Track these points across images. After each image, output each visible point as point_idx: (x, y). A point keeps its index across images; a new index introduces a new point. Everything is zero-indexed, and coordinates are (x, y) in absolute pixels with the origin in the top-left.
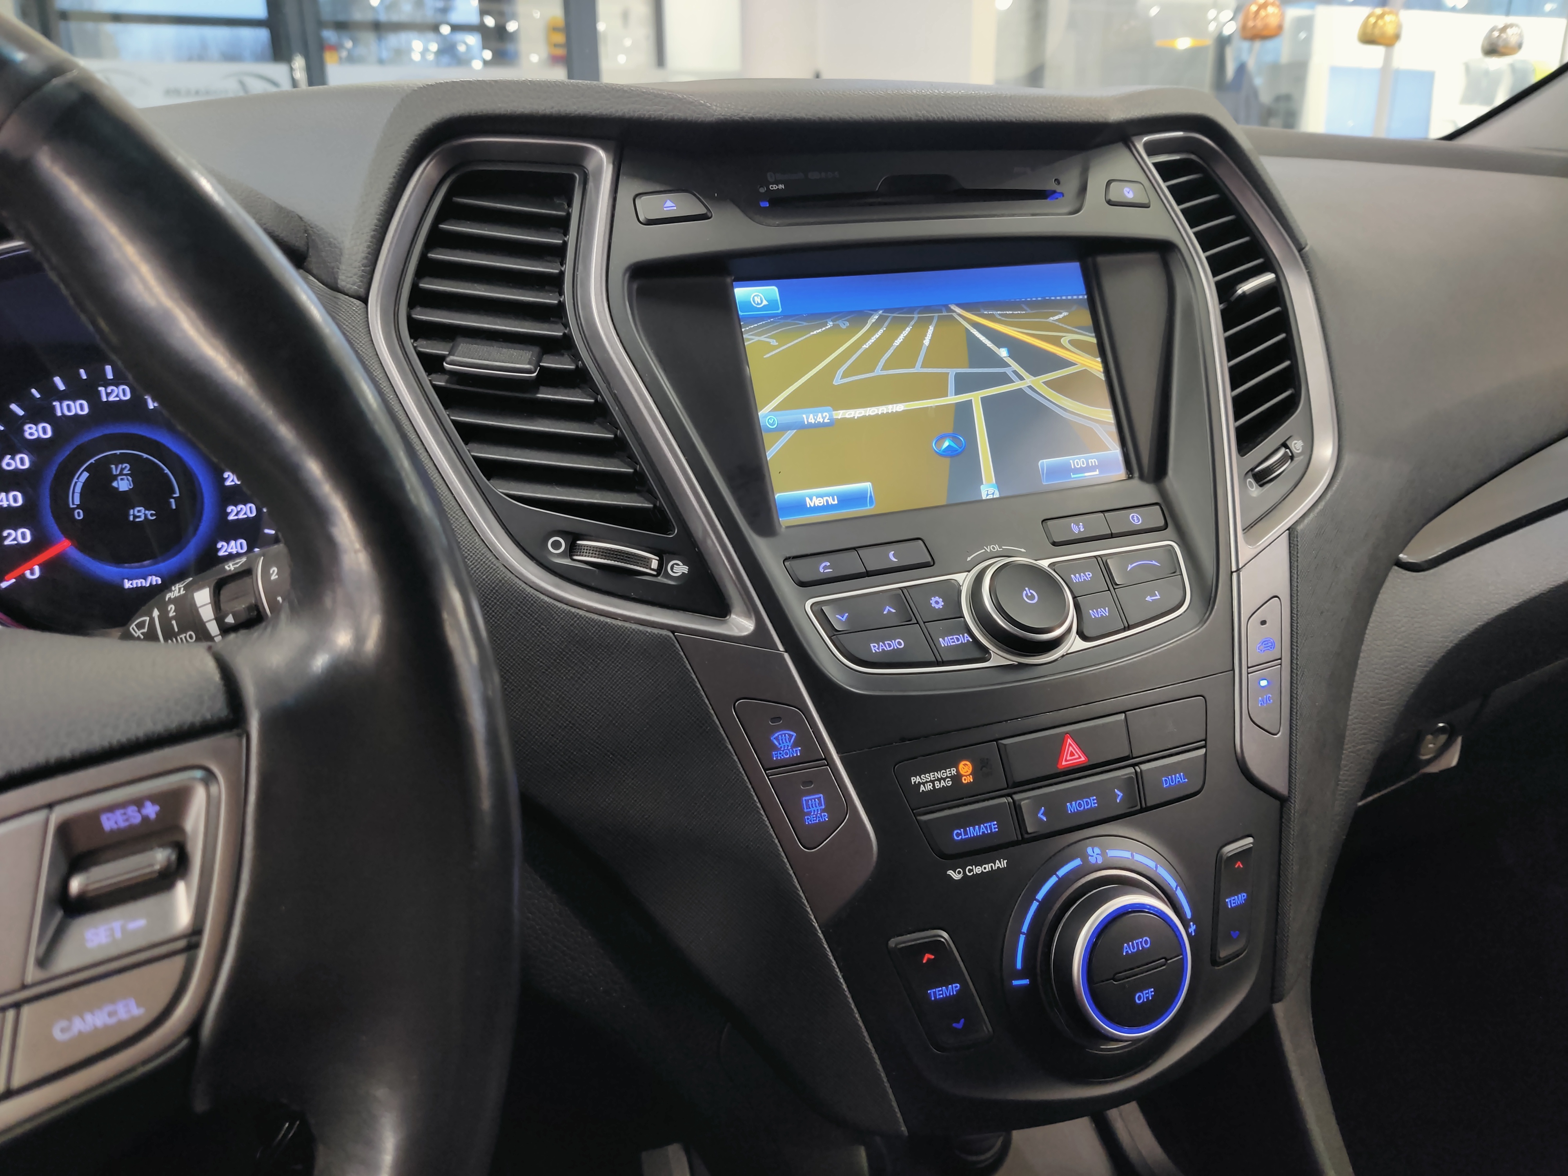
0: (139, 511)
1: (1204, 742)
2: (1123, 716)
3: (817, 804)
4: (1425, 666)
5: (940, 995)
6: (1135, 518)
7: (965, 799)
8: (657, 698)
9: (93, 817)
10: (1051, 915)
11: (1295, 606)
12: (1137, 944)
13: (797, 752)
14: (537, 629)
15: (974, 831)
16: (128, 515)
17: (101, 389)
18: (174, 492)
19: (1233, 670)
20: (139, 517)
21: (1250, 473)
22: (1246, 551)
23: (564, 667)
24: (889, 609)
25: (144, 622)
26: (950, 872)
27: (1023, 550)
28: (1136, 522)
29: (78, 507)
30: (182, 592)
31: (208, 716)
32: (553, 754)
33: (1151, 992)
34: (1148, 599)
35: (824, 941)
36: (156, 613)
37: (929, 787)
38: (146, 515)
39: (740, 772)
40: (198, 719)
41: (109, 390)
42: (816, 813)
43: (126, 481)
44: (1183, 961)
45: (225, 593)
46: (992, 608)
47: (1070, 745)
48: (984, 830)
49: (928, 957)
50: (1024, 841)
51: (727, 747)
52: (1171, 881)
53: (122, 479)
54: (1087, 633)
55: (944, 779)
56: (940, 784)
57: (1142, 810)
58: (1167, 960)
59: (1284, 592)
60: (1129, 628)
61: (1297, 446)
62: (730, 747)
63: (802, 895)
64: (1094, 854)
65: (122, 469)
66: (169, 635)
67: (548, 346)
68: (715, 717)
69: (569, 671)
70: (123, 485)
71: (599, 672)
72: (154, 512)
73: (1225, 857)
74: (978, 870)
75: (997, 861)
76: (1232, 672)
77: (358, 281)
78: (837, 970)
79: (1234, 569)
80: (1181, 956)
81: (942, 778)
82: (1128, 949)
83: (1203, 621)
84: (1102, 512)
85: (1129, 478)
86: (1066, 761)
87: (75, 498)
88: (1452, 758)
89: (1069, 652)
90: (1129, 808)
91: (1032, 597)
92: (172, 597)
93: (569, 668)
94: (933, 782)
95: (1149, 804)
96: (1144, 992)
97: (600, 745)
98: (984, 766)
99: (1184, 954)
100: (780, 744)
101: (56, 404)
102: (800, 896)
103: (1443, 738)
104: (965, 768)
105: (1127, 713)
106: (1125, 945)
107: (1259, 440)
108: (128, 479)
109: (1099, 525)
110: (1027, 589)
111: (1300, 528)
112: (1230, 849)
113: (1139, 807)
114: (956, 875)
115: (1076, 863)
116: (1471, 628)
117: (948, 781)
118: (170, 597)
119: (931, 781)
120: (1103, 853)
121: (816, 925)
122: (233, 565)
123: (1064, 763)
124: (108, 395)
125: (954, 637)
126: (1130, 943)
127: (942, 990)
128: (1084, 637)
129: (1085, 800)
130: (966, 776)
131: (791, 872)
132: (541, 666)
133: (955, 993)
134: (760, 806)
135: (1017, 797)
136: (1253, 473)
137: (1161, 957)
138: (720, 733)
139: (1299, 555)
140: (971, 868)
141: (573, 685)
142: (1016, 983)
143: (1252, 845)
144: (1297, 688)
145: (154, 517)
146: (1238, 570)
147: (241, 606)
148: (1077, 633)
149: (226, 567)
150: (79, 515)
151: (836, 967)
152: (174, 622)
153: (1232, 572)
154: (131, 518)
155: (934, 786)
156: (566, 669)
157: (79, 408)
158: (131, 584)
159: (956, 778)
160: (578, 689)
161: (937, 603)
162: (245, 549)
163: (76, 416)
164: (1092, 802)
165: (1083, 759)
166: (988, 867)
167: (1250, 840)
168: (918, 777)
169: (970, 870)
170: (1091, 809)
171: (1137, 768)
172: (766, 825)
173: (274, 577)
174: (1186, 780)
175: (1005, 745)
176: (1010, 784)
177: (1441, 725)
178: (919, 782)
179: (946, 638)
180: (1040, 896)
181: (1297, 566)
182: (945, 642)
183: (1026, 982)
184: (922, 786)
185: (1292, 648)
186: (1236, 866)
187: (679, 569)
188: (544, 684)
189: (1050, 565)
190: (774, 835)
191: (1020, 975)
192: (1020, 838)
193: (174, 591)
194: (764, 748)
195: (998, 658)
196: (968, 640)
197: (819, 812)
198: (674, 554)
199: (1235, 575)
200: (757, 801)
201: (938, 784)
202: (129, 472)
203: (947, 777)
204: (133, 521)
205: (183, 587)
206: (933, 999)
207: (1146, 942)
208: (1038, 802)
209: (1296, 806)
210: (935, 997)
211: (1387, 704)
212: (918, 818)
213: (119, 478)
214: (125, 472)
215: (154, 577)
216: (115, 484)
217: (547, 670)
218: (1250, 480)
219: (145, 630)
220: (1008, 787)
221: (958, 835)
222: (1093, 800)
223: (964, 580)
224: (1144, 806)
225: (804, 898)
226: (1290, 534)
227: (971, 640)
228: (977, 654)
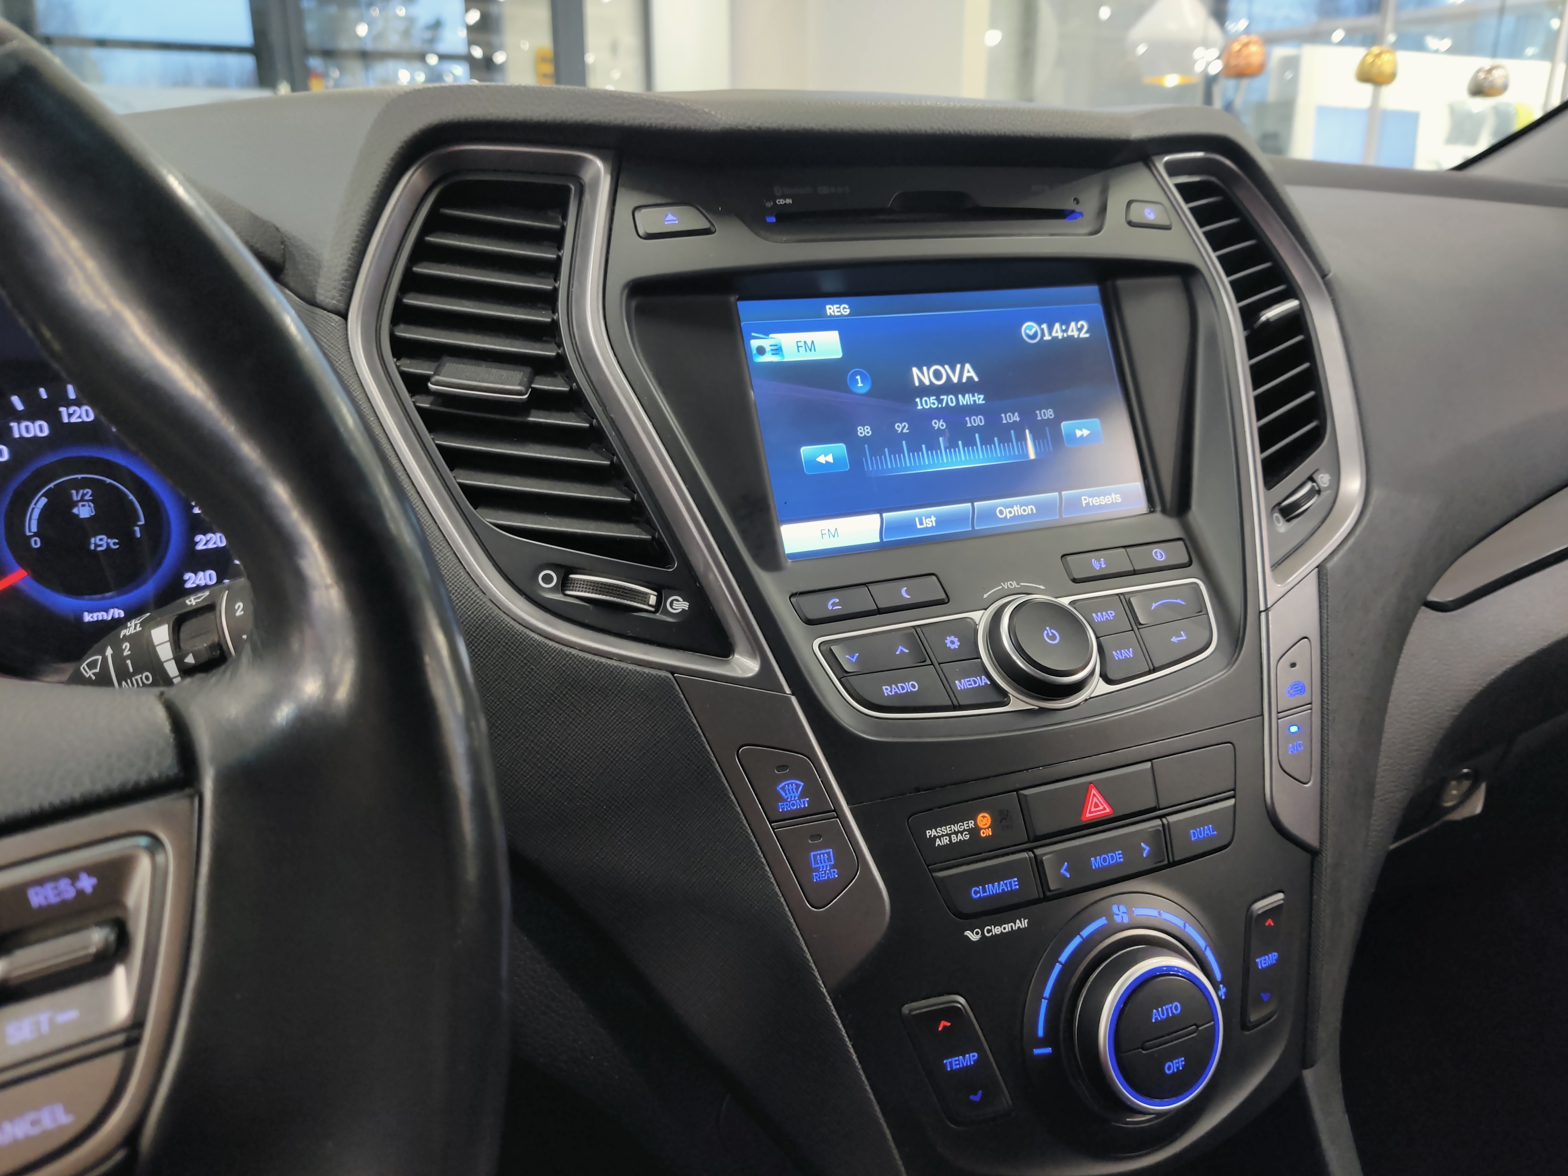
0: (101, 540)
1: (1232, 792)
2: (1149, 764)
3: (826, 860)
4: (1453, 711)
5: (956, 1065)
6: (1159, 554)
7: (983, 854)
8: (655, 745)
9: (19, 891)
10: (1074, 980)
11: (1325, 648)
12: (1167, 1009)
13: (805, 803)
14: (526, 670)
15: (993, 889)
16: (90, 544)
17: (63, 410)
18: (139, 520)
19: (1262, 715)
20: (101, 546)
21: (1277, 509)
22: (1275, 589)
23: (555, 710)
24: (902, 649)
25: (97, 660)
26: (968, 933)
27: (1042, 587)
28: (1159, 558)
29: (36, 534)
30: (138, 629)
31: (155, 774)
32: (542, 804)
33: (1182, 1061)
34: (1174, 639)
35: (832, 1007)
36: (109, 652)
37: (945, 841)
38: (108, 544)
39: (744, 825)
40: (143, 779)
41: (71, 410)
42: (824, 869)
43: (87, 508)
44: (1214, 1030)
45: (187, 629)
46: (1011, 649)
47: (1094, 795)
48: (1004, 887)
49: (944, 1024)
50: (1046, 899)
51: (730, 798)
52: (1200, 941)
53: (83, 506)
54: (1111, 676)
55: (962, 833)
56: (957, 837)
57: (1172, 864)
58: (1198, 1026)
59: (1313, 631)
60: (1154, 670)
61: (1324, 479)
62: (733, 797)
63: (810, 958)
64: (1120, 912)
65: (84, 495)
66: (123, 675)
67: (540, 367)
68: (717, 765)
69: (561, 714)
70: (84, 511)
71: (592, 716)
72: (117, 541)
73: (1255, 915)
74: (997, 930)
75: (1018, 921)
76: (1261, 717)
77: (338, 295)
78: (847, 1039)
79: (1262, 608)
80: (1213, 1023)
81: (959, 832)
82: (1157, 1015)
83: (1232, 662)
84: (1124, 547)
85: (1151, 512)
86: (1091, 812)
87: (32, 525)
88: (1476, 806)
89: (1092, 696)
90: (1156, 863)
91: (1053, 638)
92: (127, 634)
93: (561, 712)
94: (949, 835)
95: (1176, 859)
96: (1174, 1062)
97: (593, 795)
98: (1004, 819)
99: (1216, 1019)
100: (786, 794)
101: (14, 425)
102: (808, 959)
103: (1466, 784)
104: (984, 820)
105: (1153, 761)
106: (1155, 1011)
107: (1285, 473)
108: (89, 506)
109: (1121, 561)
110: (1047, 628)
111: (1329, 565)
112: (1261, 906)
113: (1166, 862)
114: (973, 937)
115: (1101, 922)
116: (1499, 671)
117: (966, 834)
118: (125, 634)
119: (947, 835)
120: (1129, 912)
121: (824, 991)
122: (195, 599)
123: (1088, 815)
124: (70, 415)
125: (971, 679)
126: (1160, 1009)
127: (958, 1060)
128: (1109, 681)
129: (1109, 854)
130: (985, 829)
131: (798, 933)
132: (530, 709)
133: (972, 1063)
134: (765, 862)
135: (1038, 852)
136: (1280, 507)
137: (1193, 1023)
138: (722, 782)
139: (1328, 594)
140: (989, 928)
141: (565, 730)
142: (1037, 1051)
143: (1282, 902)
144: (1328, 734)
145: (117, 546)
146: (1267, 610)
147: (202, 644)
148: (1101, 676)
149: (188, 602)
150: (36, 543)
151: (846, 1035)
152: (129, 662)
153: (1260, 612)
154: (92, 547)
155: (950, 840)
156: (558, 713)
157: (39, 429)
158: (92, 617)
159: (974, 832)
160: (570, 735)
161: (953, 643)
162: (214, 581)
163: (35, 438)
164: (1117, 857)
165: (1108, 810)
166: (1008, 928)
167: (1281, 896)
168: (933, 830)
169: (989, 931)
170: (1118, 864)
171: (1164, 820)
172: (772, 883)
173: (239, 613)
174: (1215, 832)
175: (1026, 796)
176: (1031, 838)
177: (1465, 770)
178: (934, 835)
179: (962, 681)
180: (1064, 957)
181: (1327, 606)
182: (962, 684)
183: (1048, 1050)
184: (938, 840)
185: (1322, 692)
186: (1267, 924)
187: (679, 605)
188: (534, 729)
189: (1072, 603)
190: (779, 893)
191: (1042, 1043)
192: (1042, 896)
193: (129, 628)
194: (769, 799)
195: (1018, 702)
196: (986, 683)
197: (828, 868)
198: (674, 590)
199: (1263, 615)
200: (762, 856)
201: (955, 838)
202: (91, 498)
203: (965, 830)
204: (95, 550)
205: (140, 623)
206: (949, 1069)
207: (1176, 1008)
208: (1061, 857)
209: (1328, 858)
210: (951, 1066)
211: (1417, 750)
212: (935, 874)
213: (80, 504)
214: (87, 498)
215: (116, 610)
216: (75, 511)
217: (536, 714)
218: (1277, 515)
219: (97, 670)
220: (1029, 841)
221: (977, 893)
222: (1119, 854)
223: (981, 618)
224: (1171, 860)
225: (812, 961)
226: (1319, 572)
227: (989, 683)
228: (996, 698)
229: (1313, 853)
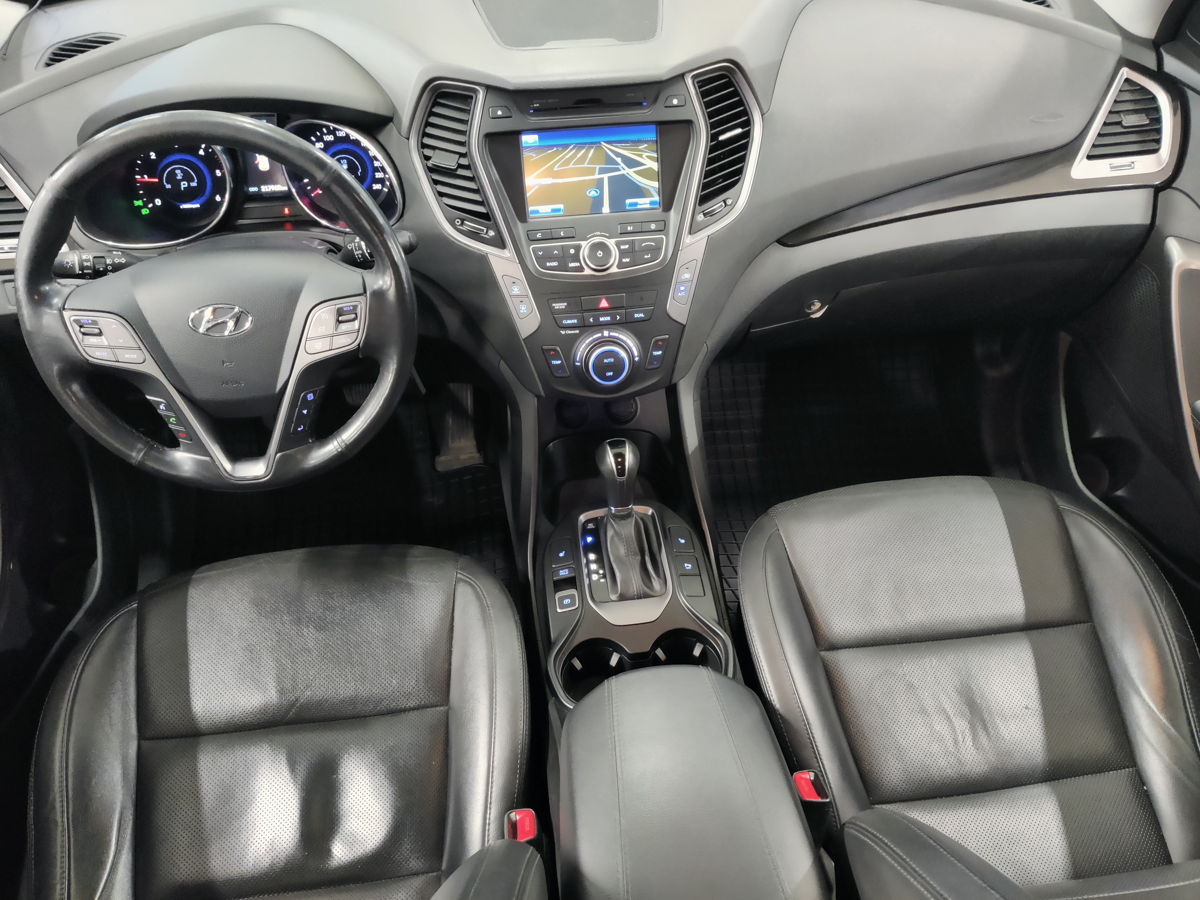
1: (654, 305)
2: (625, 294)
6: (653, 225)
9: (342, 308)
11: (703, 264)
12: (610, 360)
15: (569, 322)
18: (360, 170)
19: (671, 283)
22: (687, 243)
24: (556, 251)
26: (561, 332)
28: (653, 227)
31: (361, 292)
34: (646, 256)
39: (503, 295)
40: (359, 292)
41: (339, 132)
46: (587, 257)
47: (604, 301)
48: (574, 321)
49: (552, 352)
50: (585, 326)
52: (632, 344)
54: (620, 266)
56: (561, 306)
57: (626, 323)
58: (619, 369)
59: (700, 258)
60: (634, 266)
61: (729, 202)
64: (606, 333)
66: (356, 250)
67: (462, 155)
73: (655, 340)
74: (570, 332)
75: (576, 331)
77: (407, 131)
79: (680, 249)
80: (622, 371)
84: (642, 222)
85: (658, 209)
89: (611, 272)
90: (621, 322)
91: (600, 254)
95: (628, 322)
96: (611, 372)
101: (325, 136)
107: (712, 198)
112: (657, 338)
113: (624, 322)
114: (563, 332)
115: (599, 334)
117: (563, 306)
119: (559, 305)
120: (610, 333)
121: (521, 339)
123: (601, 306)
125: (576, 263)
126: (607, 359)
127: (556, 362)
128: (618, 268)
129: (606, 318)
133: (559, 363)
135: (584, 314)
136: (703, 212)
139: (710, 245)
142: (576, 364)
143: (667, 338)
146: (682, 250)
148: (616, 266)
157: (331, 138)
161: (573, 251)
162: (381, 187)
164: (608, 319)
165: (607, 305)
166: (573, 332)
167: (666, 336)
168: (554, 304)
169: (567, 332)
170: (608, 321)
171: (626, 310)
172: (509, 311)
174: (645, 315)
175: (583, 298)
176: (583, 310)
177: (816, 301)
178: (554, 306)
180: (587, 342)
182: (571, 264)
183: (578, 365)
184: (556, 307)
185: (698, 277)
186: (659, 343)
187: (492, 233)
191: (578, 362)
192: (583, 325)
194: (510, 290)
195: (586, 272)
196: (578, 265)
197: (524, 310)
198: (491, 229)
199: (680, 251)
207: (613, 360)
208: (591, 316)
210: (554, 363)
212: (554, 316)
213: (344, 164)
216: (342, 167)
218: (701, 215)
221: (564, 322)
223: (584, 244)
226: (708, 237)
227: (580, 265)
228: (580, 270)
229: (684, 326)
